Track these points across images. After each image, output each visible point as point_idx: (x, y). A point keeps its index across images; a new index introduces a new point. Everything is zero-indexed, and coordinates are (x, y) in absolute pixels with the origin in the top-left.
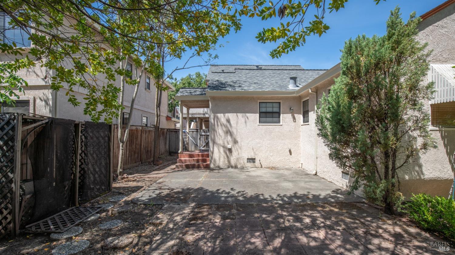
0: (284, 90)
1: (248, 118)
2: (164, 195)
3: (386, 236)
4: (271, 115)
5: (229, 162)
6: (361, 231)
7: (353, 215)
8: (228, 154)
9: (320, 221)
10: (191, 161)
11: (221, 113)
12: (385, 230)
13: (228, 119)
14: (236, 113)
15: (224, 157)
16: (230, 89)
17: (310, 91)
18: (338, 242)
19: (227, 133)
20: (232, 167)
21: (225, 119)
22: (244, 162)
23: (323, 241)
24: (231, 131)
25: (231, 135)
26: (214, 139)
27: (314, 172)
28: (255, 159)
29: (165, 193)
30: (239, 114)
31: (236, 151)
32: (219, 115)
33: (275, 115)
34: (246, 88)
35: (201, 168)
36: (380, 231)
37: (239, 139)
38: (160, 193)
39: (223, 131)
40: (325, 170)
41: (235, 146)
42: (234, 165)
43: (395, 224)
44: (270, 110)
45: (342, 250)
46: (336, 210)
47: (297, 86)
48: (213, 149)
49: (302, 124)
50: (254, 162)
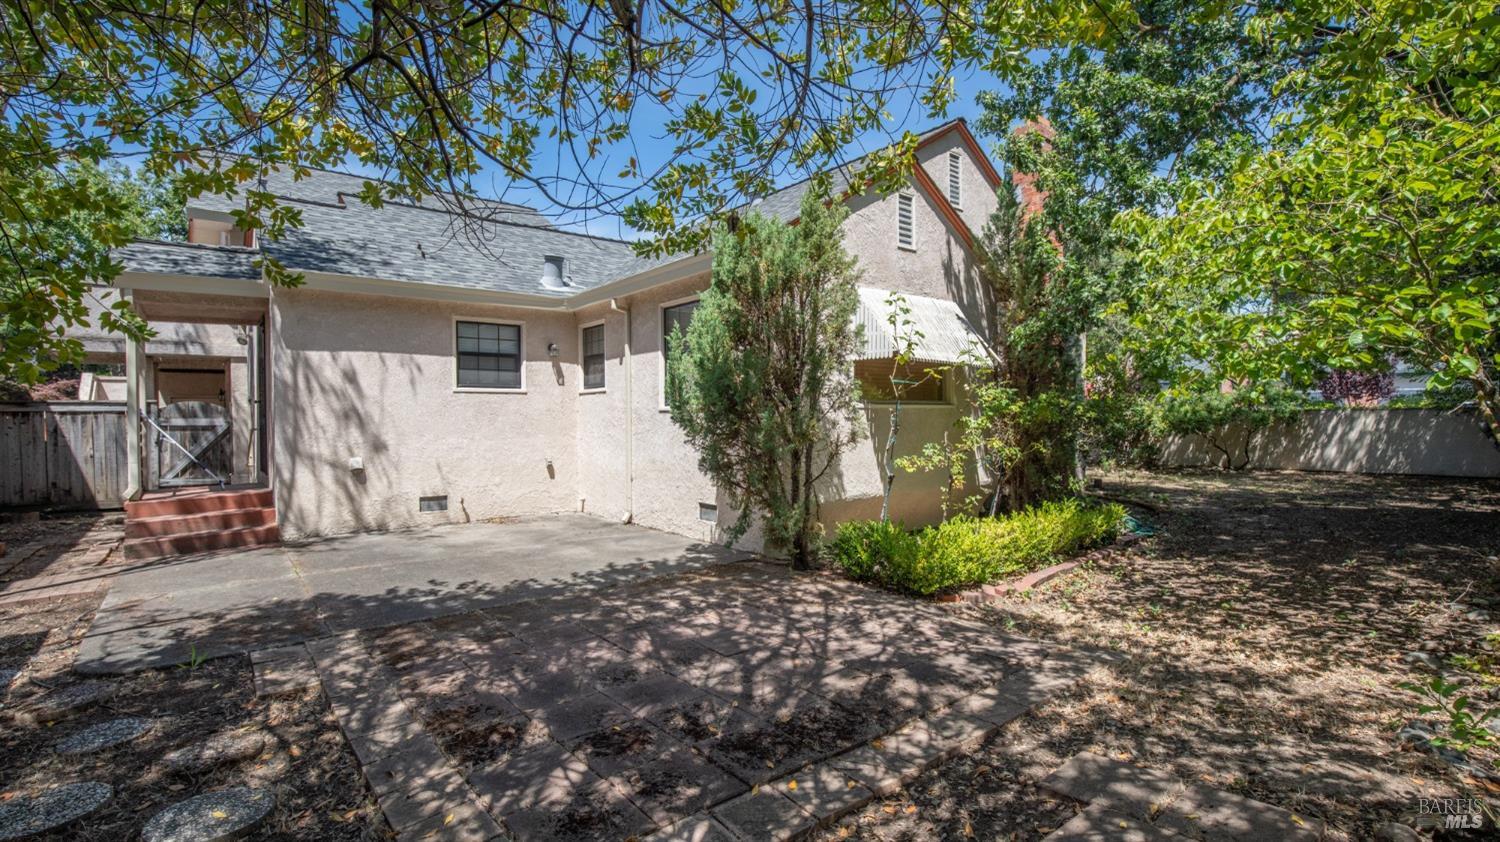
0: (531, 292)
1: (419, 369)
3: (809, 598)
4: (492, 361)
5: (357, 514)
6: (771, 600)
7: (747, 581)
8: (352, 488)
9: (696, 600)
10: (193, 526)
11: (323, 349)
12: (805, 592)
13: (348, 368)
14: (380, 351)
15: (337, 499)
16: (356, 271)
17: (614, 306)
18: (746, 622)
19: (346, 416)
20: (368, 530)
21: (338, 371)
22: (409, 512)
23: (721, 626)
24: (361, 411)
25: (362, 425)
26: (295, 441)
27: (625, 518)
28: (445, 498)
30: (387, 356)
31: (380, 478)
32: (314, 356)
33: (504, 362)
34: (408, 272)
35: (245, 543)
36: (799, 594)
37: (389, 438)
38: (178, 633)
39: (333, 411)
40: (657, 506)
41: (377, 461)
42: (373, 524)
43: (815, 582)
44: (488, 346)
45: (757, 630)
46: (714, 579)
47: (565, 284)
48: (293, 474)
49: (582, 389)
50: (443, 507)
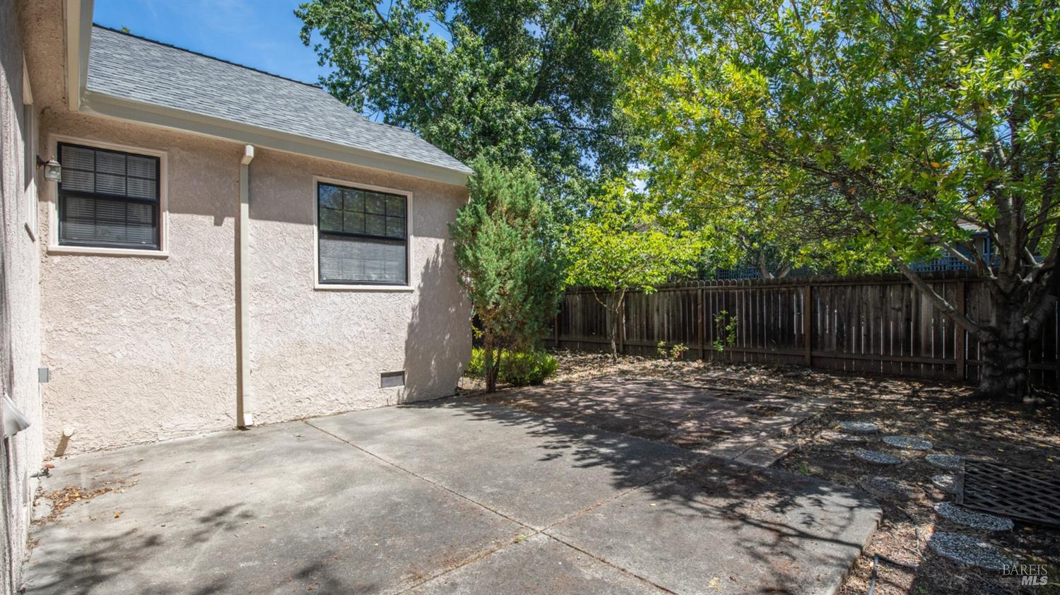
2: (768, 494)
29: (762, 502)
38: (782, 507)
